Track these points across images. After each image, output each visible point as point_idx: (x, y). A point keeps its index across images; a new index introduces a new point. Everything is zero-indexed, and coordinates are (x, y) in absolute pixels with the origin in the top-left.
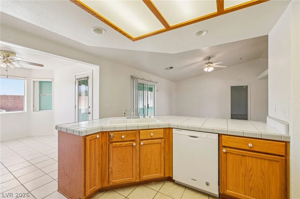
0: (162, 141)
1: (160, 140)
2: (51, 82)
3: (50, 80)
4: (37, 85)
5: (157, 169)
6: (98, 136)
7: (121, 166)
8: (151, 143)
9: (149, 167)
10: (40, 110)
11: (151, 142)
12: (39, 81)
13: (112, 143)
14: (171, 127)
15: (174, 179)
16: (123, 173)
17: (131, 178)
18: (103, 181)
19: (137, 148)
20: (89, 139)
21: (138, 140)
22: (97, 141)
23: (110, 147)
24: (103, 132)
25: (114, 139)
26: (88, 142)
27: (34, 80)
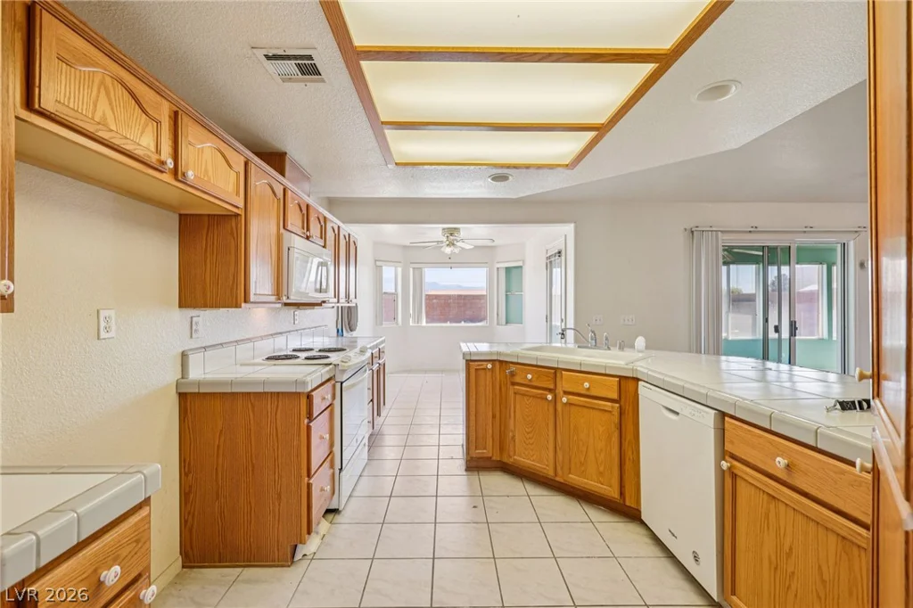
0: (613, 407)
1: (609, 404)
2: (521, 267)
3: (520, 264)
4: (503, 274)
5: (601, 474)
6: (490, 366)
7: (528, 433)
8: (587, 405)
9: (583, 459)
10: (507, 323)
11: (586, 402)
12: (506, 268)
13: (513, 384)
14: (639, 377)
15: (643, 518)
16: (532, 450)
17: (545, 467)
18: (502, 449)
19: (559, 408)
20: (474, 368)
21: (559, 391)
22: (489, 374)
23: (511, 393)
24: (501, 362)
25: (517, 379)
26: (473, 371)
27: (499, 265)
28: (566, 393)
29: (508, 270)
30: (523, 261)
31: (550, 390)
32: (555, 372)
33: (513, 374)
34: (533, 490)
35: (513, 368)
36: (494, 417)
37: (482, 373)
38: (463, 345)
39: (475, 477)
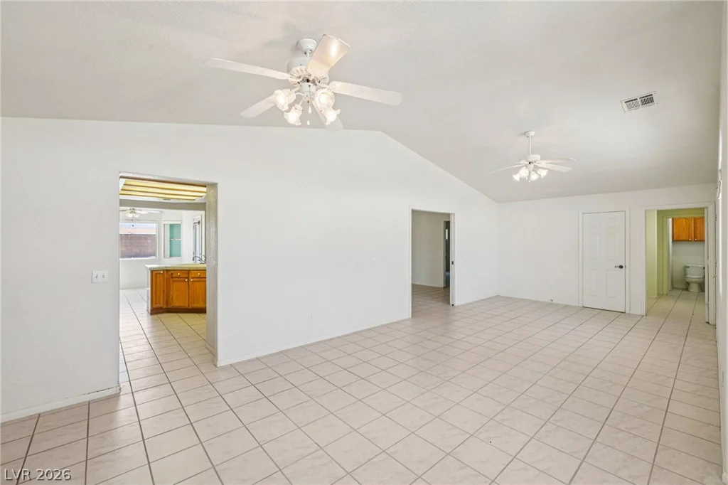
3: (179, 223)
4: (168, 229)
6: (162, 272)
7: (178, 295)
8: (199, 281)
10: (171, 256)
12: (170, 225)
13: (172, 278)
16: (179, 300)
17: (184, 304)
18: (167, 303)
19: (190, 283)
20: (154, 274)
21: (190, 277)
22: (161, 276)
23: (171, 282)
24: (167, 270)
25: (174, 276)
26: (154, 275)
27: (165, 223)
28: (193, 278)
29: (172, 226)
30: (181, 221)
31: (187, 278)
32: (188, 271)
33: (172, 274)
34: (183, 315)
35: (172, 272)
36: (164, 291)
37: (158, 276)
38: (147, 266)
39: (155, 316)
